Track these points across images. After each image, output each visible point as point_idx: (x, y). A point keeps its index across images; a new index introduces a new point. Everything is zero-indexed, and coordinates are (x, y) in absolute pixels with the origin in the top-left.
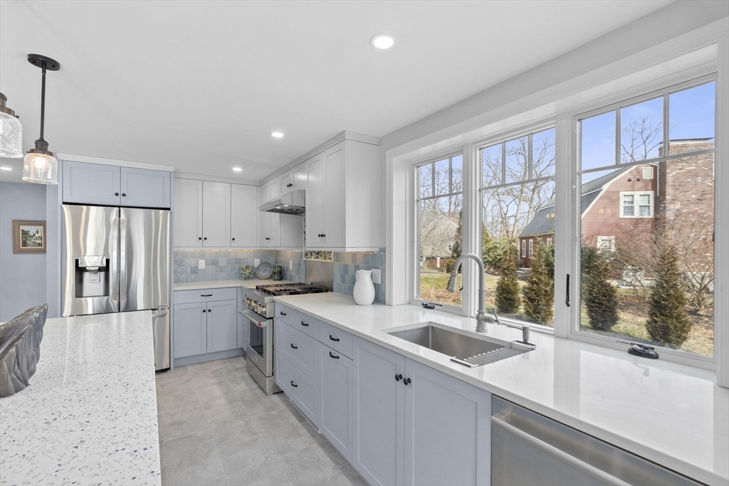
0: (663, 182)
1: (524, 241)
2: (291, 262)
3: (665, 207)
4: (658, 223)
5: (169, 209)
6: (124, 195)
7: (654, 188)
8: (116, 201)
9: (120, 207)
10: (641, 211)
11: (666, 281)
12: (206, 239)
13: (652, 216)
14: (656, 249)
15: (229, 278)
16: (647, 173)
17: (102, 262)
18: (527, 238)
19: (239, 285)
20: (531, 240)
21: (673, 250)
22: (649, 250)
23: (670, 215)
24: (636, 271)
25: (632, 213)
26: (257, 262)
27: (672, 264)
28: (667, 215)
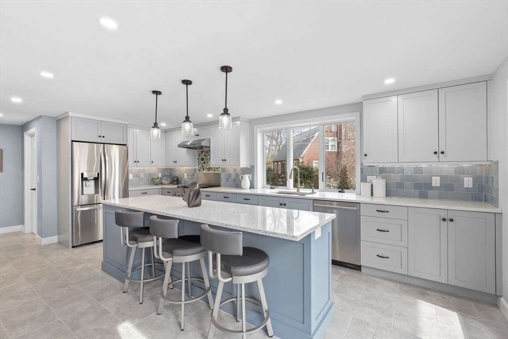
0: (341, 134)
1: (276, 163)
2: (185, 174)
3: (341, 146)
4: (339, 154)
5: (126, 145)
6: (103, 137)
7: (337, 137)
8: (99, 140)
9: (104, 144)
10: (332, 148)
11: (343, 181)
12: (138, 162)
13: (336, 150)
14: (339, 167)
15: (145, 184)
16: (334, 129)
17: (95, 175)
18: (277, 162)
19: (160, 187)
20: (279, 163)
21: (345, 167)
22: (336, 167)
23: (344, 150)
24: (330, 178)
25: (328, 149)
26: (160, 175)
27: (345, 173)
28: (343, 150)
